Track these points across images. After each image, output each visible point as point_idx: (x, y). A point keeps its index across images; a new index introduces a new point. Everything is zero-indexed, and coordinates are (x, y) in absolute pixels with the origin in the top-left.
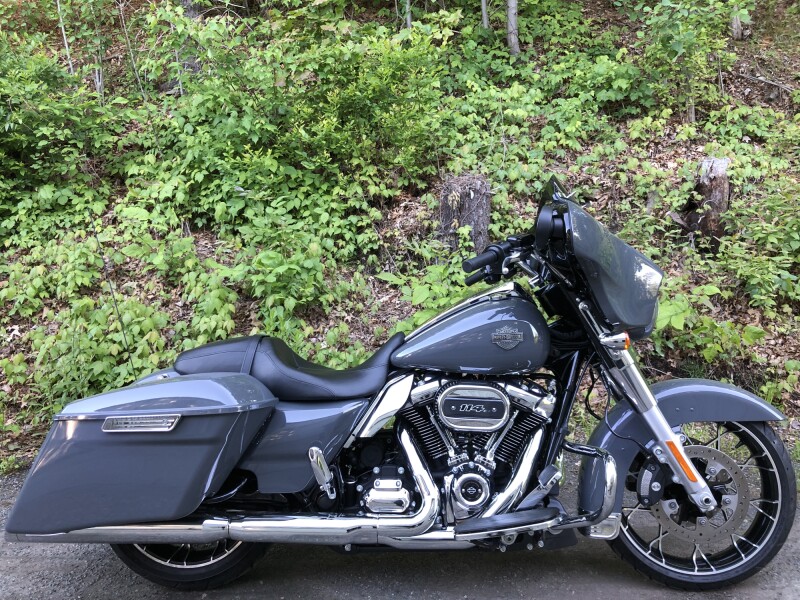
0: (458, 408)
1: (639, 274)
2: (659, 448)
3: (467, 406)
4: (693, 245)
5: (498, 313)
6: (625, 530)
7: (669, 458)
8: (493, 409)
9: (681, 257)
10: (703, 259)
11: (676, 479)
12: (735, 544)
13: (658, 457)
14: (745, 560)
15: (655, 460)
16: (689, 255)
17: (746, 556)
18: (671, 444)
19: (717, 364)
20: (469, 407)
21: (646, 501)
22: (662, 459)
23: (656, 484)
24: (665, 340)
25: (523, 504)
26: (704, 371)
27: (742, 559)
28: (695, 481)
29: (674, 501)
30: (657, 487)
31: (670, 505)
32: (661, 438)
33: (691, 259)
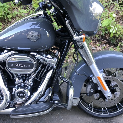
0: (14, 65)
1: (91, 9)
2: (94, 78)
3: (17, 65)
4: (117, 2)
5: (33, 24)
6: (81, 102)
7: (97, 82)
8: (29, 66)
9: (114, 6)
10: (119, 6)
11: (99, 89)
12: (117, 105)
13: (94, 81)
14: (119, 111)
15: (92, 82)
16: (116, 5)
17: (119, 110)
18: (99, 78)
19: (119, 38)
20: (19, 65)
21: (88, 95)
22: (95, 82)
23: (92, 90)
24: (105, 31)
25: (41, 100)
26: (115, 40)
27: (118, 110)
28: (106, 90)
29: (98, 94)
30: (92, 91)
31: (96, 95)
32: (95, 75)
33: (116, 7)
